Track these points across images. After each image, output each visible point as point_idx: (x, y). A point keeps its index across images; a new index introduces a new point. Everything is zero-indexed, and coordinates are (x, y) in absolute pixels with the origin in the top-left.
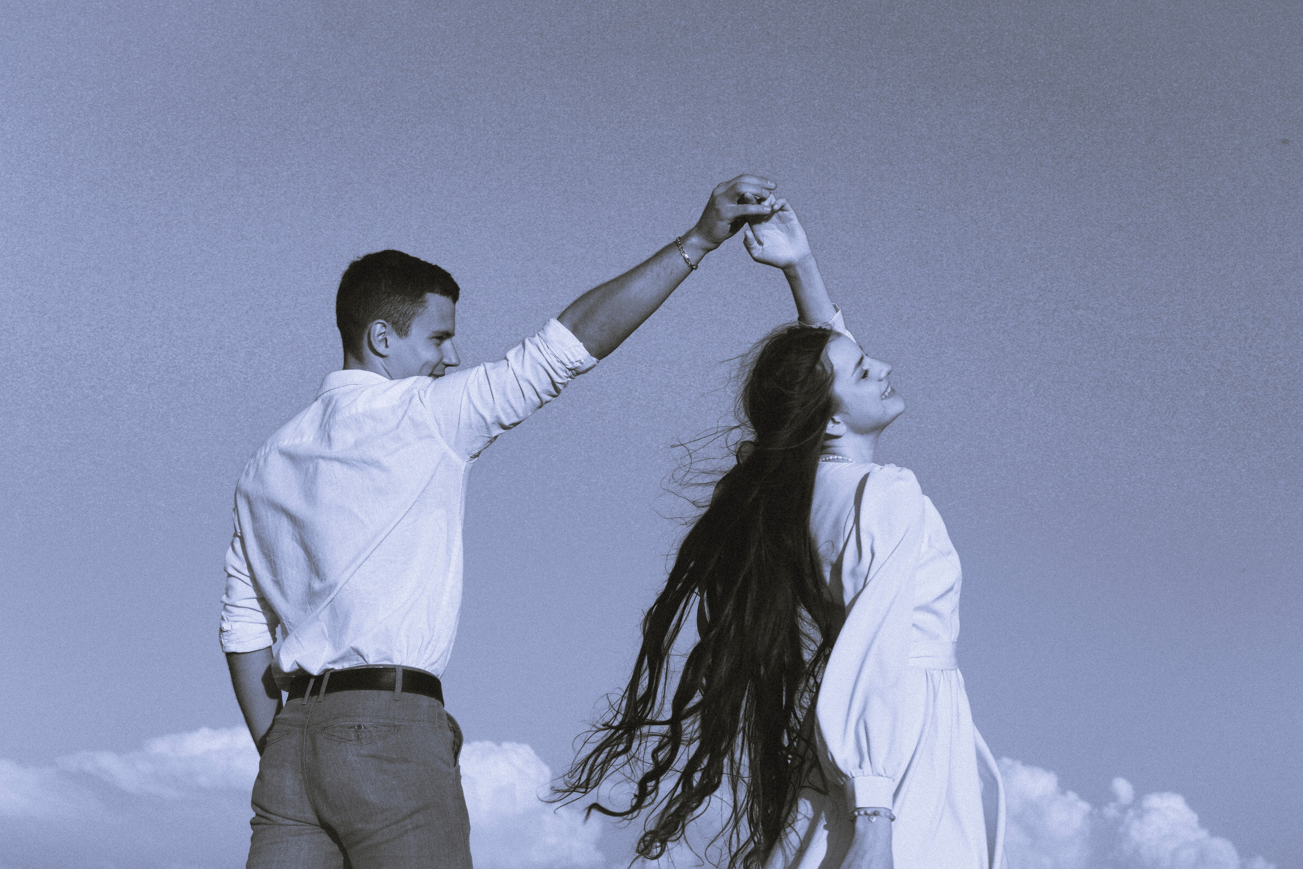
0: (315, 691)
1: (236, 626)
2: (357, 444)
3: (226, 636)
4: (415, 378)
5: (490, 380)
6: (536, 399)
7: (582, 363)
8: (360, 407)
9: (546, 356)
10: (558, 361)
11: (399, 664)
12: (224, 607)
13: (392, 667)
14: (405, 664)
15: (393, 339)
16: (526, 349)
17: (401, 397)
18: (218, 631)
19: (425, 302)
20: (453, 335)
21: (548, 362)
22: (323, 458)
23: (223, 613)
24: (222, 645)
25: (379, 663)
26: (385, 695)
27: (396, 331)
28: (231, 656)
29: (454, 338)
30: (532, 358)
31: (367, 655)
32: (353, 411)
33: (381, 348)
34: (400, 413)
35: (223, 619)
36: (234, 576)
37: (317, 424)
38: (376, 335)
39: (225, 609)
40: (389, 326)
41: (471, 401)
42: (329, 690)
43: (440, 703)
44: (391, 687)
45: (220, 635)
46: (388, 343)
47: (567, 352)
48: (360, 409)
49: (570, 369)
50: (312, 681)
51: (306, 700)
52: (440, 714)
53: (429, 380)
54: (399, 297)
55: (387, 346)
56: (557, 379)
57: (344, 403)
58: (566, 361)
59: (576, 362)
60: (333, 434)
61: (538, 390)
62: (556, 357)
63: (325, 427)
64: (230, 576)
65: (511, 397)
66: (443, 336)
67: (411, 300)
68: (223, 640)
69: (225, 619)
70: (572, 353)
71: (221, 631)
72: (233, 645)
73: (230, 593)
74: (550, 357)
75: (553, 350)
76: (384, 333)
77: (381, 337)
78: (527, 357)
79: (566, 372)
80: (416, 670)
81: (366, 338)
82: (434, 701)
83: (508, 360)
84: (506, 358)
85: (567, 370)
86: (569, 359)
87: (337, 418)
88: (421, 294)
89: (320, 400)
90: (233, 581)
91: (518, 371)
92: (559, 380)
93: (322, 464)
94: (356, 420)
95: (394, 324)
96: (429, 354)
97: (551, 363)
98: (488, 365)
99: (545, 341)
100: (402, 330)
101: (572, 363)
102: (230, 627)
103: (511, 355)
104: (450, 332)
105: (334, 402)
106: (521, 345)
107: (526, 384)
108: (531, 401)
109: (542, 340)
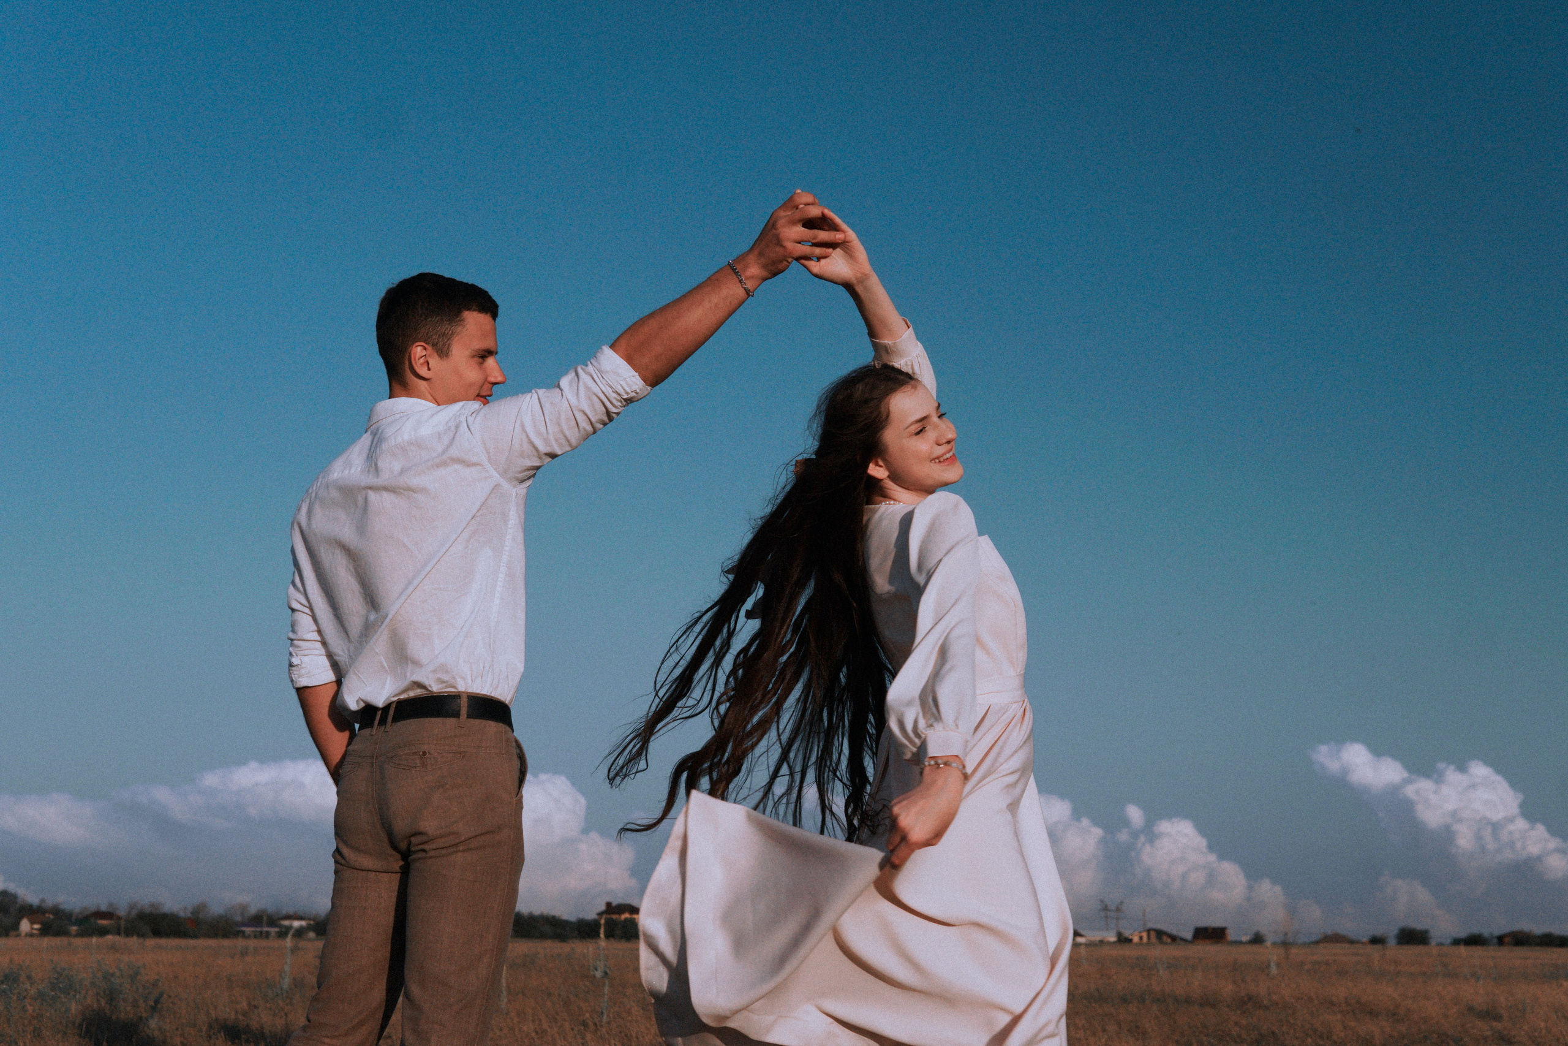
0: (383, 722)
1: (306, 659)
2: (402, 472)
3: (297, 671)
4: (461, 404)
5: (544, 409)
6: (589, 429)
7: (637, 393)
8: (406, 434)
9: (601, 386)
10: (613, 392)
11: (463, 690)
12: (291, 643)
13: (457, 694)
14: (470, 690)
15: (434, 361)
16: (580, 380)
17: (447, 423)
18: (288, 666)
19: (463, 320)
20: (496, 353)
21: (603, 392)
22: (370, 488)
23: (291, 649)
24: (292, 681)
25: (443, 690)
26: (451, 721)
27: (437, 352)
28: (301, 692)
29: (498, 357)
30: (588, 388)
31: (430, 686)
32: (399, 439)
33: (423, 371)
34: (446, 440)
35: (291, 654)
36: (299, 611)
37: (365, 455)
38: (417, 358)
39: (292, 645)
40: (429, 348)
41: (524, 430)
42: (395, 719)
43: (508, 728)
44: (457, 715)
45: (289, 670)
46: (430, 366)
47: (621, 382)
48: (406, 437)
49: (625, 400)
50: (379, 713)
51: (376, 730)
52: (507, 740)
53: (476, 405)
54: (436, 318)
55: (429, 369)
56: (613, 409)
57: (389, 432)
58: (621, 391)
59: (632, 392)
60: (380, 464)
61: (593, 420)
62: (611, 387)
63: (372, 457)
64: (293, 610)
65: (565, 427)
66: (485, 354)
67: (449, 320)
68: (293, 676)
69: (294, 654)
70: (627, 384)
71: (291, 665)
72: (304, 679)
73: (296, 628)
74: (605, 387)
75: (607, 380)
76: (425, 355)
77: (422, 360)
78: (581, 388)
79: (621, 402)
80: (481, 696)
81: (407, 363)
82: (502, 727)
83: (561, 390)
84: (559, 386)
85: (623, 401)
86: (624, 390)
87: (384, 447)
88: (459, 313)
89: (369, 433)
90: (298, 615)
91: (573, 401)
92: (614, 410)
93: (372, 496)
94: (402, 448)
95: (434, 345)
96: (472, 374)
97: (606, 393)
98: (541, 392)
99: (600, 371)
100: (443, 352)
101: (627, 393)
102: (300, 661)
103: (564, 382)
104: (492, 350)
105: (380, 430)
106: (573, 374)
107: (581, 413)
108: (584, 429)
109: (596, 369)
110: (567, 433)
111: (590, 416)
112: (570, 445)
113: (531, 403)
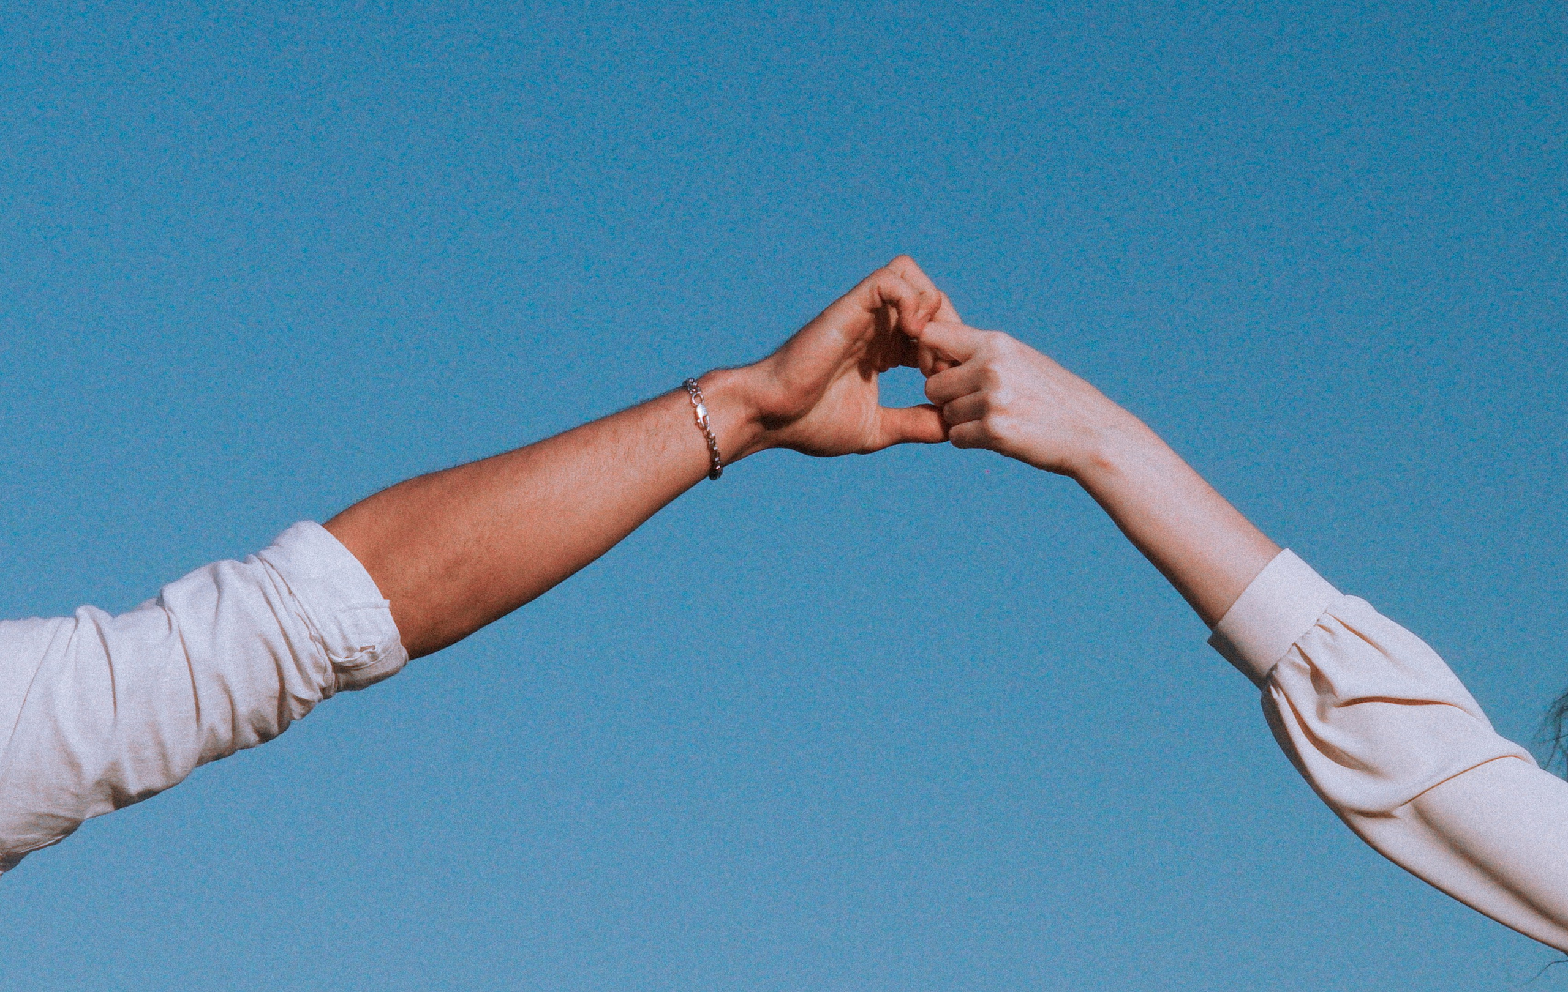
5: (114, 659)
6: (225, 731)
7: (374, 656)
9: (282, 613)
10: (313, 638)
16: (224, 591)
21: (285, 635)
30: (244, 618)
41: (50, 714)
47: (341, 616)
49: (338, 668)
56: (298, 687)
58: (337, 644)
59: (361, 649)
61: (240, 710)
62: (311, 624)
65: (163, 715)
70: (354, 623)
74: (294, 622)
75: (302, 601)
79: (325, 671)
83: (169, 610)
84: (163, 605)
85: (330, 669)
86: (343, 638)
91: (197, 642)
92: (301, 693)
97: (294, 640)
99: (285, 576)
101: (350, 650)
103: (178, 592)
107: (216, 688)
108: (212, 730)
109: (275, 574)
110: (167, 735)
111: (237, 696)
112: (166, 769)
113: (75, 639)
